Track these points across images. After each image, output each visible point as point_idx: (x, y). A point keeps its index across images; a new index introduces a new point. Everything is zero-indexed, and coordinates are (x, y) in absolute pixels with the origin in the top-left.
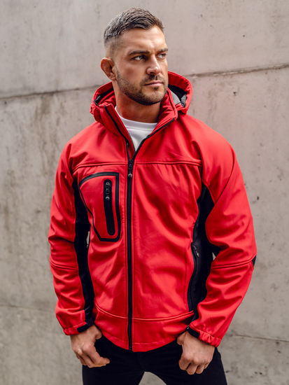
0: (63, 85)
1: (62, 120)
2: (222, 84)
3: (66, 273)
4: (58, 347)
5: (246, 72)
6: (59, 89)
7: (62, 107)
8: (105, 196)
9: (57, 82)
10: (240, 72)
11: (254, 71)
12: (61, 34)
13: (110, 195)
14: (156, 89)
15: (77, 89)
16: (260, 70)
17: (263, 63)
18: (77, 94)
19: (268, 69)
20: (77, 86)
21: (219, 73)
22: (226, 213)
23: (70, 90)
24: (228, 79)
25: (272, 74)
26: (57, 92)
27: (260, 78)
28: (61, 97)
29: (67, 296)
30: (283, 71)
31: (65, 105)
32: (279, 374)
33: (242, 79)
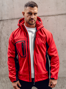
0: (3, 19)
1: (3, 28)
2: (44, 19)
3: (12, 66)
4: (3, 86)
5: (50, 16)
6: (2, 19)
7: (3, 24)
8: (22, 46)
9: (2, 18)
10: (49, 16)
11: (52, 16)
12: (3, 5)
13: (23, 46)
14: (33, 22)
15: (7, 20)
16: (53, 15)
17: (54, 14)
18: (7, 21)
19: (55, 15)
20: (7, 19)
21: (44, 16)
22: (52, 48)
23: (5, 20)
24: (46, 17)
25: (56, 17)
26: (2, 20)
27: (53, 17)
28: (3, 22)
29: (12, 72)
30: (59, 16)
31: (4, 24)
32: (59, 85)
33: (49, 17)
